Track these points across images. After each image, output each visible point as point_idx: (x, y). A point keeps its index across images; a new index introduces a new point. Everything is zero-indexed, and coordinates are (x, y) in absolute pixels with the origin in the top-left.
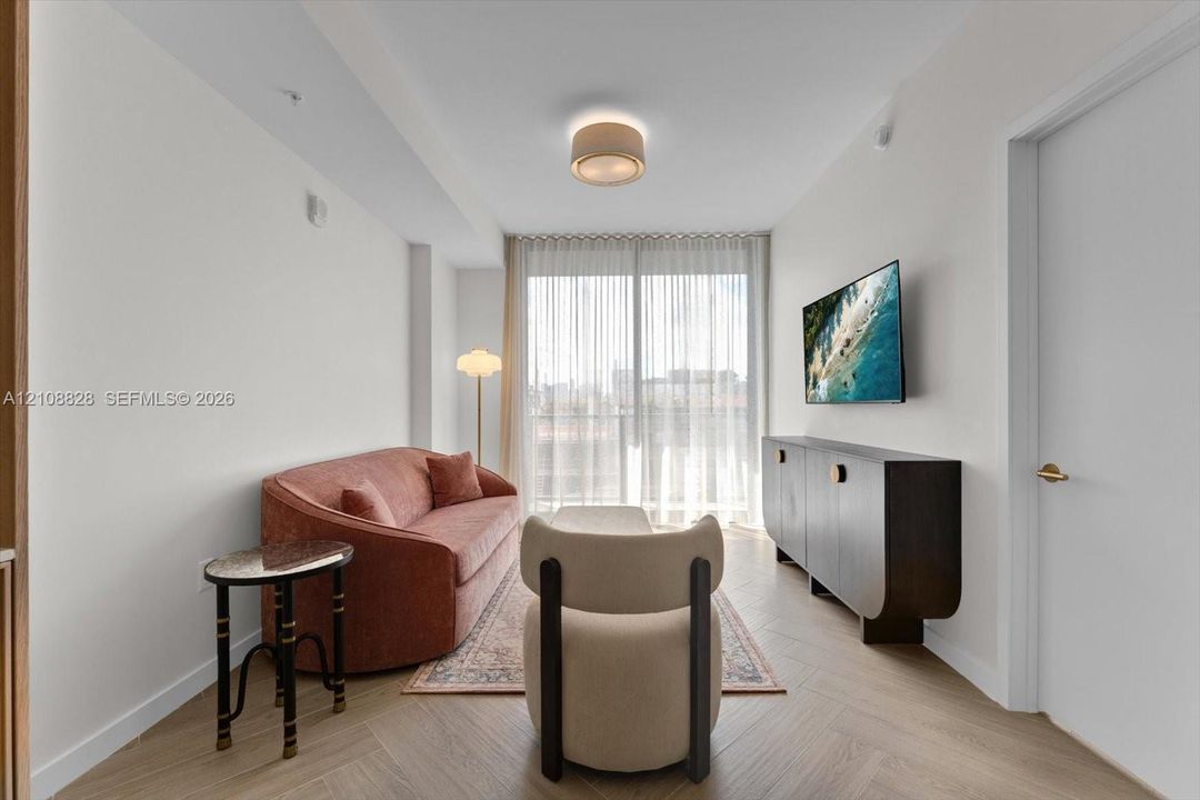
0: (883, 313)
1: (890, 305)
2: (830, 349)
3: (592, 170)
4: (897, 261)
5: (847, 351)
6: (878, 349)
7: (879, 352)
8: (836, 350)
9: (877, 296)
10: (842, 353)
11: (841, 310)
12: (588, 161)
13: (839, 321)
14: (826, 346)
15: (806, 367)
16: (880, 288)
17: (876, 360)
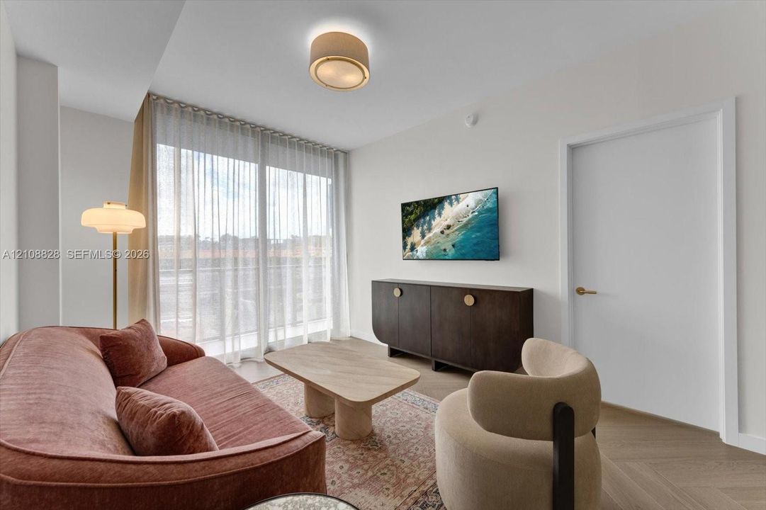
0: (482, 214)
1: (489, 210)
2: (430, 229)
3: (327, 71)
4: (497, 188)
5: (447, 232)
6: (478, 232)
7: (478, 234)
8: (436, 230)
9: (477, 204)
10: (442, 232)
11: (443, 208)
12: (329, 63)
13: (440, 214)
14: (425, 227)
15: (404, 238)
16: (481, 200)
17: (473, 238)
